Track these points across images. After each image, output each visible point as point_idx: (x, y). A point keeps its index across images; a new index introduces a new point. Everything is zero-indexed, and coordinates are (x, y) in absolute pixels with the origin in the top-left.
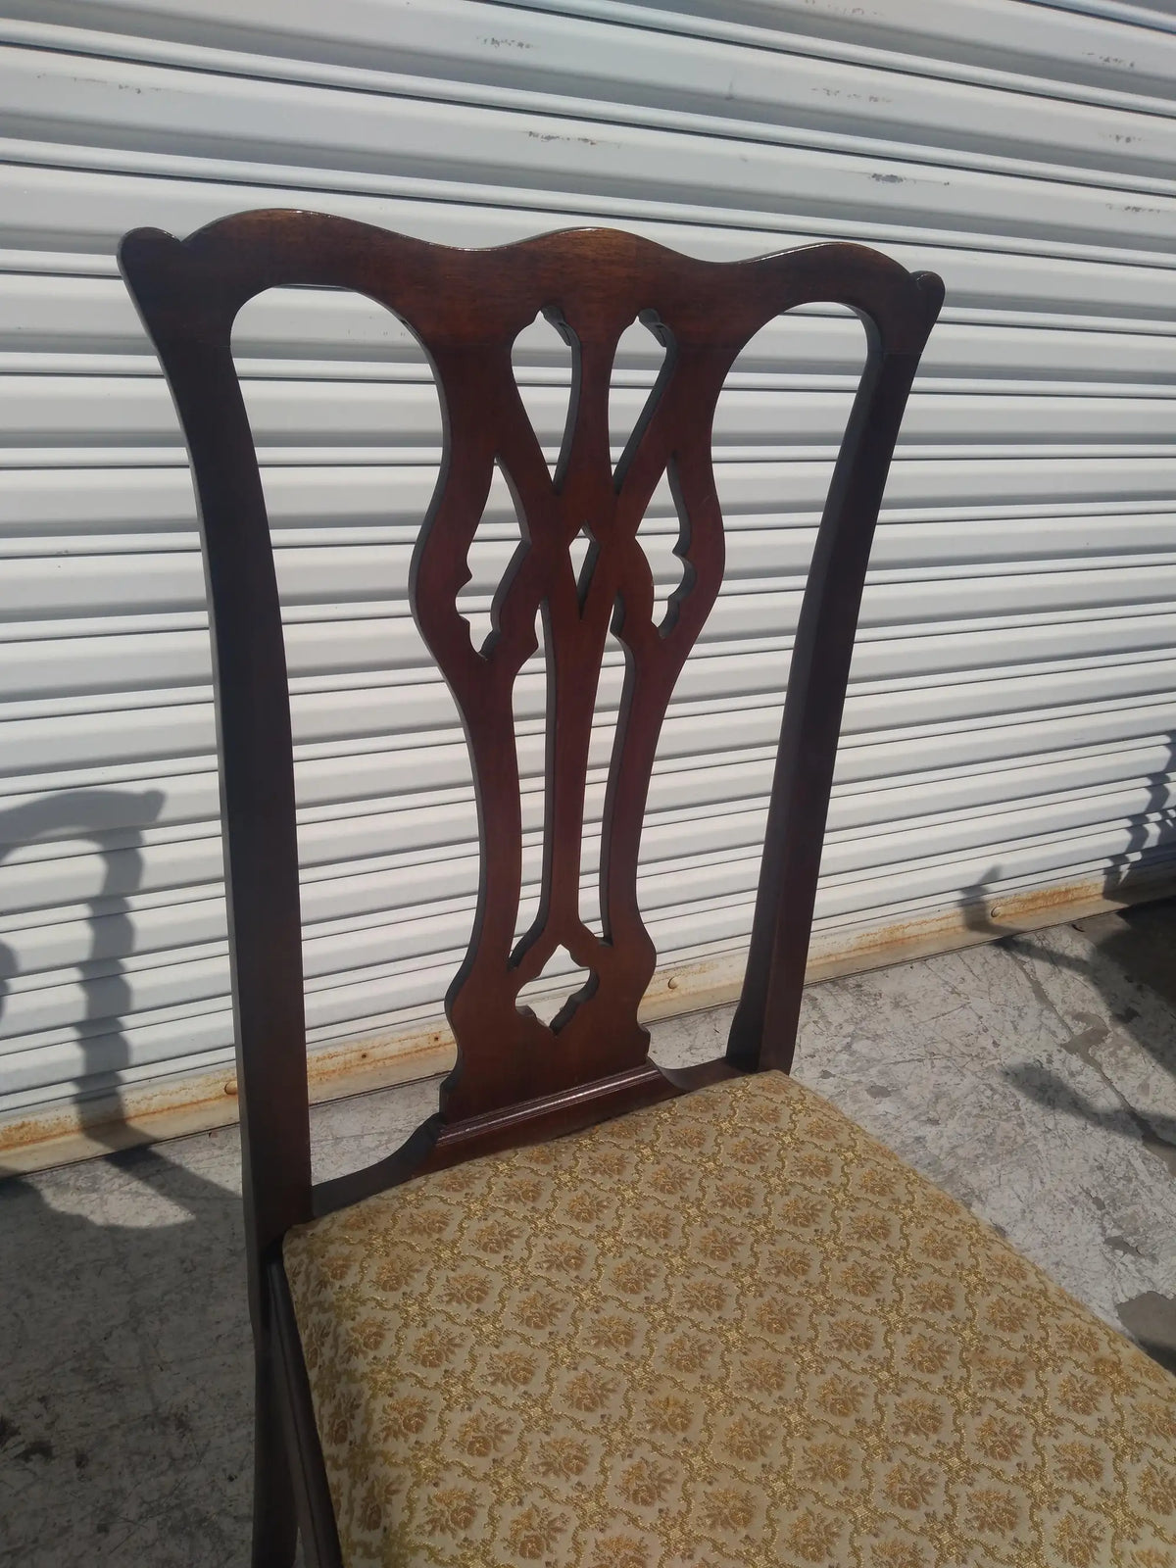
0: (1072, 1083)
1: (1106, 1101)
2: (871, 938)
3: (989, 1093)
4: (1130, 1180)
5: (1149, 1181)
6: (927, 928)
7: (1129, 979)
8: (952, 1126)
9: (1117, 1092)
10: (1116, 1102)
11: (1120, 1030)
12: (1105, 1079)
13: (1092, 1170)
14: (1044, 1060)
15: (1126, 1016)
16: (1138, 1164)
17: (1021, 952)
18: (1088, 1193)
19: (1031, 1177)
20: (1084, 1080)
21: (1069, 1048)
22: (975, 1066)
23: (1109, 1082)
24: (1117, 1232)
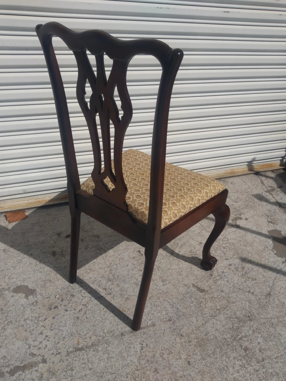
0: (266, 197)
1: (273, 200)
2: (227, 171)
3: (248, 198)
4: (275, 213)
5: (279, 213)
6: (240, 170)
7: (282, 181)
8: (240, 203)
9: (276, 199)
10: (275, 200)
11: (278, 189)
13: (267, 211)
14: (261, 193)
15: (280, 187)
16: (277, 210)
17: (260, 175)
18: (266, 214)
19: (254, 211)
20: (269, 197)
21: (267, 192)
22: (246, 194)
23: (274, 197)
24: (270, 220)
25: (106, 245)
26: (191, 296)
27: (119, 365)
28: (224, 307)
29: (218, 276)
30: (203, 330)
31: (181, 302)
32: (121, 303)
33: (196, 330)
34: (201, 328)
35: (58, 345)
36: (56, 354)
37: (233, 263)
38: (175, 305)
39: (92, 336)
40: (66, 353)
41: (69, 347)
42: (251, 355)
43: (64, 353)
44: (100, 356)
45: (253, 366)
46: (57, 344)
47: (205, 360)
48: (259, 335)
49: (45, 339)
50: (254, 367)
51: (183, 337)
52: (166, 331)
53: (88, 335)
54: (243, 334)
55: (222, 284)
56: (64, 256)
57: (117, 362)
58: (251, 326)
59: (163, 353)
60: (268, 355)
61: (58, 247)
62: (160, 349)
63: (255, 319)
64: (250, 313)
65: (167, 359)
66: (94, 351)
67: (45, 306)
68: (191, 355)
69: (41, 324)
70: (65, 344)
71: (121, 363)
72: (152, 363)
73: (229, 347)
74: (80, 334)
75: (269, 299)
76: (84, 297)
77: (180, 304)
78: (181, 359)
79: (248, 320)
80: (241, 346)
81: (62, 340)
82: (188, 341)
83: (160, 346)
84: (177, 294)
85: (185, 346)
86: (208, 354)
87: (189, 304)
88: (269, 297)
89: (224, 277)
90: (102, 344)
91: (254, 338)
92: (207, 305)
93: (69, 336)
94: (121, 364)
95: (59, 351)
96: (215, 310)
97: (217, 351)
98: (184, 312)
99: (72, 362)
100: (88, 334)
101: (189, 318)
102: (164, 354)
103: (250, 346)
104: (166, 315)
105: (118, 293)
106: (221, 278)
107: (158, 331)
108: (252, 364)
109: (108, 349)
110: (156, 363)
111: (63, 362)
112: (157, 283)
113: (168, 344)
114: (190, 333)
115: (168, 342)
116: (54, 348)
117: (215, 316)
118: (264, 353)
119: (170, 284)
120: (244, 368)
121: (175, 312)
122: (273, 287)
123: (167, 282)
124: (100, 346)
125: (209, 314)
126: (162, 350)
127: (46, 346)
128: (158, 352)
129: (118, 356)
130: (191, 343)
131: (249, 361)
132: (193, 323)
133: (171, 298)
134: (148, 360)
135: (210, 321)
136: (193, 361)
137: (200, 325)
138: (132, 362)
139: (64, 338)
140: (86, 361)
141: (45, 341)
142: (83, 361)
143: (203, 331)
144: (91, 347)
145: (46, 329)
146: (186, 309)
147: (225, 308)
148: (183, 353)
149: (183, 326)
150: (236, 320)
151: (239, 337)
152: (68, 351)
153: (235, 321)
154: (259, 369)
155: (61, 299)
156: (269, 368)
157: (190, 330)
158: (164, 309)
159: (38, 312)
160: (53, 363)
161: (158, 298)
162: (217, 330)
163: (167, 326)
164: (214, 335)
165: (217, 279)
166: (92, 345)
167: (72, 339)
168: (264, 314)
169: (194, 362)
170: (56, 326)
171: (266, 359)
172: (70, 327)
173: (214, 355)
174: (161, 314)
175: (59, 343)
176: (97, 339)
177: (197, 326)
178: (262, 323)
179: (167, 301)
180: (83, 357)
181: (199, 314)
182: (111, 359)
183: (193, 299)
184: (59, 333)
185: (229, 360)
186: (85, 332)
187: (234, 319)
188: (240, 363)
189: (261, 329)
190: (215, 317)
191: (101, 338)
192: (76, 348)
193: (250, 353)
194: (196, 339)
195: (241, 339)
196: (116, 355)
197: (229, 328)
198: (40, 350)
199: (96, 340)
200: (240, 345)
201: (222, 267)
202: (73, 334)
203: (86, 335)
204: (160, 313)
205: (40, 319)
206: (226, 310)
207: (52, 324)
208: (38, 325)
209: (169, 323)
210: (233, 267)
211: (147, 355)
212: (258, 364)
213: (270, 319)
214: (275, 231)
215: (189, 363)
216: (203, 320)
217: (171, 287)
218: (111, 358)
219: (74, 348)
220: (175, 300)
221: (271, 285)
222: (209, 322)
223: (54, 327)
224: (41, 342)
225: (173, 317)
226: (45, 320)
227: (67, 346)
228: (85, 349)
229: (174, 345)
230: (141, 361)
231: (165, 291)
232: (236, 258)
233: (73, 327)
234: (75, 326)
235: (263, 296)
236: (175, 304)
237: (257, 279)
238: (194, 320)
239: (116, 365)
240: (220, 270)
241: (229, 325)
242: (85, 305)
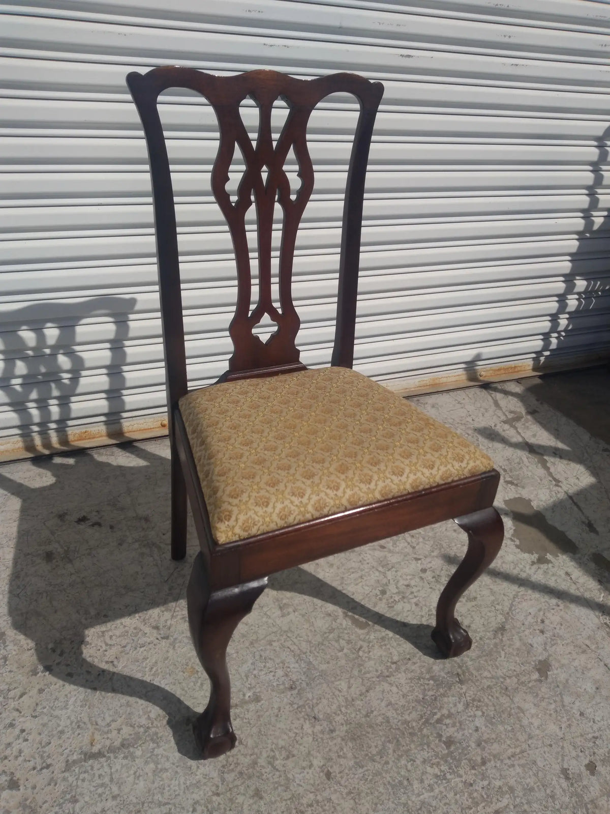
0: (503, 434)
1: (516, 439)
2: (425, 382)
3: (467, 435)
4: (519, 464)
5: (528, 464)
6: (450, 380)
7: (537, 400)
9: (522, 437)
10: (520, 440)
11: (529, 417)
12: (518, 432)
13: (504, 461)
14: (493, 426)
15: (532, 412)
16: (525, 459)
17: (492, 390)
18: (501, 467)
20: (508, 432)
21: (505, 422)
22: (463, 427)
23: (519, 433)
24: (510, 479)
25: (164, 537)
26: (339, 637)
27: (179, 784)
28: (408, 657)
29: (398, 593)
30: (362, 705)
31: (317, 650)
32: (189, 655)
33: (346, 707)
34: (358, 702)
35: (47, 749)
36: (41, 769)
37: (429, 566)
38: (304, 656)
39: (124, 727)
40: (64, 765)
41: (71, 751)
42: (460, 754)
43: (59, 765)
44: (139, 768)
45: (461, 776)
46: (44, 747)
47: (362, 767)
48: (476, 712)
49: (18, 737)
50: (464, 777)
51: (318, 721)
52: (282, 711)
53: (114, 725)
54: (445, 712)
55: (405, 610)
56: (70, 561)
57: (174, 779)
58: (462, 694)
59: (274, 757)
60: (495, 752)
61: (59, 542)
62: (269, 749)
63: (469, 679)
64: (460, 667)
65: (281, 769)
66: (125, 758)
67: (23, 667)
68: (334, 758)
69: (12, 706)
70: (63, 746)
71: (182, 780)
72: (250, 777)
73: (415, 739)
74: (97, 724)
75: (501, 637)
76: (111, 645)
77: (316, 654)
78: (313, 768)
79: (457, 682)
80: (440, 736)
81: (55, 738)
82: (328, 729)
83: (269, 741)
84: (309, 634)
85: (322, 739)
86: (370, 755)
87: (333, 654)
88: (502, 634)
89: (411, 596)
90: (144, 743)
91: (468, 719)
92: (371, 654)
93: (73, 729)
94: (182, 783)
95: (49, 761)
96: (389, 664)
97: (389, 749)
98: (322, 671)
99: (75, 783)
100: (115, 723)
101: (333, 682)
102: (277, 759)
103: (459, 736)
104: (283, 678)
105: (184, 635)
106: (404, 597)
107: (265, 710)
108: (461, 772)
109: (155, 753)
110: (258, 777)
111: (55, 785)
112: (268, 613)
113: (285, 737)
114: (334, 713)
115: (285, 733)
116: (37, 756)
117: (388, 676)
118: (486, 749)
119: (296, 613)
120: (444, 781)
121: (304, 670)
122: (510, 614)
123: (290, 610)
124: (139, 748)
125: (375, 673)
126: (272, 750)
127: (20, 751)
128: (265, 755)
129: (177, 767)
130: (334, 734)
131: (455, 766)
132: (340, 691)
133: (297, 643)
134: (241, 773)
135: (377, 687)
136: (337, 771)
137: (355, 696)
138: (207, 777)
139: (62, 732)
140: (107, 780)
141: (18, 742)
142: (100, 782)
143: (360, 708)
144: (119, 749)
145: (23, 716)
146: (328, 663)
147: (409, 659)
148: (318, 754)
149: (320, 698)
150: (431, 682)
151: (436, 717)
152: (67, 761)
153: (428, 684)
154: (474, 781)
155: (59, 651)
156: (493, 778)
157: (334, 707)
158: (281, 665)
159: (8, 680)
160: (34, 787)
161: (270, 643)
162: (390, 704)
163: (285, 699)
164: (383, 714)
165: (395, 600)
166: (123, 745)
167: (79, 734)
168: (490, 668)
169: (340, 772)
170: (44, 708)
171: (490, 761)
172: (75, 709)
173: (381, 758)
174: (274, 676)
175: (50, 743)
176: (132, 733)
177: (350, 699)
178: (485, 687)
179: (288, 648)
180: (101, 772)
181: (356, 673)
182: (162, 773)
183: (343, 643)
184: (50, 723)
185: (412, 765)
186: (108, 719)
187: (427, 682)
188: (437, 771)
189: (482, 700)
190: (388, 679)
191: (142, 730)
192: (85, 754)
193: (457, 749)
194: (345, 726)
195: (439, 721)
196: (173, 764)
197: (416, 701)
198: (6, 761)
199: (131, 735)
200: (438, 734)
201: (407, 575)
202: (81, 724)
203: (109, 725)
204: (272, 674)
205: (11, 694)
206: (410, 662)
207: (37, 704)
208: (6, 707)
209: (289, 693)
210: (428, 575)
211: (239, 761)
212: (473, 772)
213: (502, 680)
214: (520, 500)
215: (328, 775)
216: (363, 685)
217: (298, 619)
218: (161, 770)
219: (80, 754)
220: (304, 645)
221: (507, 609)
222: (375, 688)
223: (41, 711)
224: (9, 745)
225: (300, 681)
226: (21, 696)
227: (66, 749)
228: (106, 753)
229: (298, 738)
230: (226, 775)
231: (285, 628)
232: (437, 557)
233: (82, 709)
234: (87, 707)
235: (489, 632)
236: (305, 653)
237: (478, 599)
238: (343, 685)
239: (172, 786)
240: (402, 582)
241: (417, 694)
242: (112, 662)
